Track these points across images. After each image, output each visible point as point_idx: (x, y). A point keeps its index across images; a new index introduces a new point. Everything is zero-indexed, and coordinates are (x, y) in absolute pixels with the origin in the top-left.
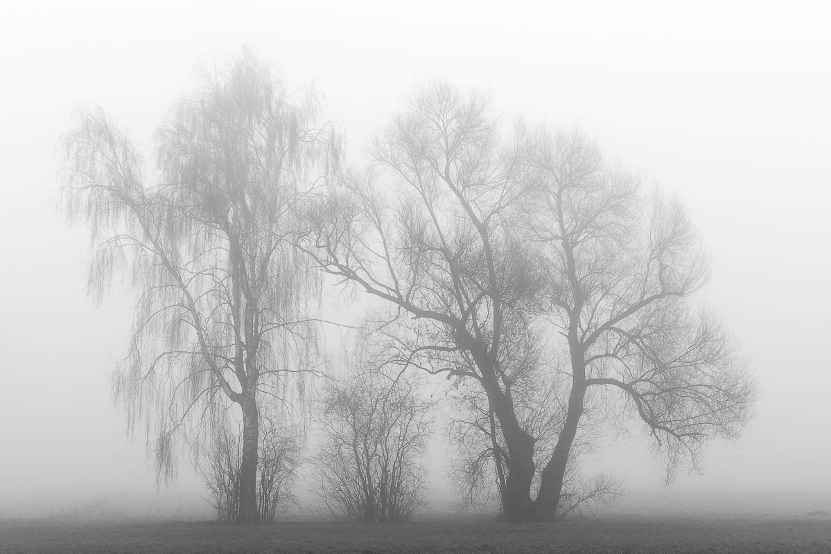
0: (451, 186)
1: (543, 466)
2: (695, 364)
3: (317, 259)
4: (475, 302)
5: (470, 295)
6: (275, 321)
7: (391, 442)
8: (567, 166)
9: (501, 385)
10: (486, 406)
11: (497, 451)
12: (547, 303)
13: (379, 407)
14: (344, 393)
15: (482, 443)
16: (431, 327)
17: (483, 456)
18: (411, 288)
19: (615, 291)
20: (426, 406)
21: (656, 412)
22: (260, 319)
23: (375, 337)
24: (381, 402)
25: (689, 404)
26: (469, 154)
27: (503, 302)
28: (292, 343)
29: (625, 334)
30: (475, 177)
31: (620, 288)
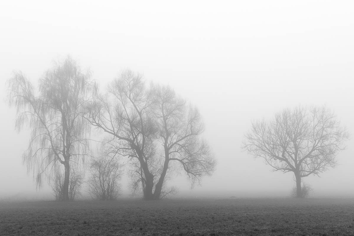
0: (131, 101)
1: (156, 184)
2: (200, 154)
3: (89, 121)
4: (137, 135)
5: (135, 133)
6: (76, 139)
7: (111, 177)
8: (165, 96)
9: (144, 160)
10: (140, 166)
11: (142, 179)
12: (158, 136)
13: (107, 166)
14: (97, 162)
15: (138, 177)
16: (124, 142)
17: (138, 181)
18: (118, 131)
19: (178, 133)
20: (122, 166)
21: (189, 168)
22: (71, 139)
23: (107, 145)
24: (108, 164)
25: (198, 166)
26: (136, 91)
27: (145, 135)
28: (81, 146)
29: (181, 145)
30: (138, 98)
31: (180, 132)
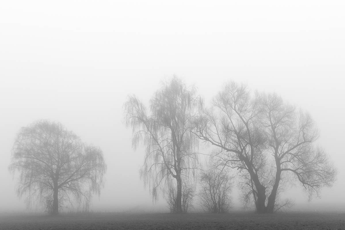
0: (236, 112)
1: (269, 196)
2: (316, 163)
3: (197, 135)
4: (245, 146)
5: (243, 144)
6: (185, 154)
7: (221, 189)
8: (272, 104)
9: (254, 171)
10: (250, 178)
11: (254, 192)
12: (267, 146)
13: (217, 179)
14: (206, 175)
15: (249, 189)
16: (232, 154)
17: (249, 193)
18: (225, 143)
19: (289, 141)
20: (231, 178)
21: (304, 179)
22: (181, 153)
23: (215, 157)
24: (218, 177)
25: (315, 176)
26: (241, 102)
27: (254, 146)
28: (190, 160)
29: (293, 154)
30: (243, 109)
31: (291, 140)
